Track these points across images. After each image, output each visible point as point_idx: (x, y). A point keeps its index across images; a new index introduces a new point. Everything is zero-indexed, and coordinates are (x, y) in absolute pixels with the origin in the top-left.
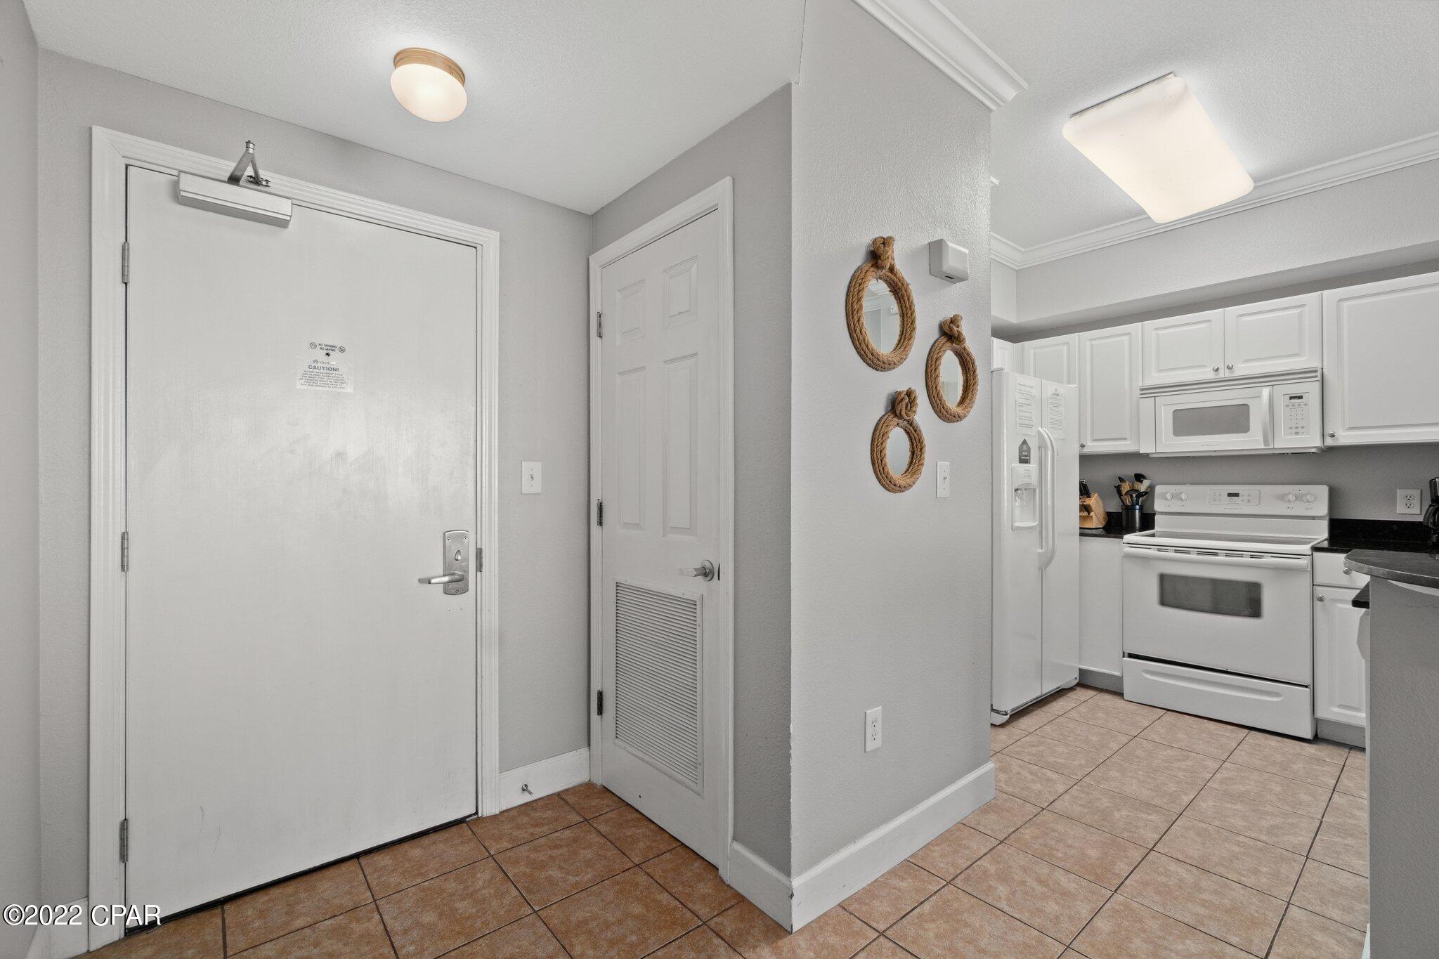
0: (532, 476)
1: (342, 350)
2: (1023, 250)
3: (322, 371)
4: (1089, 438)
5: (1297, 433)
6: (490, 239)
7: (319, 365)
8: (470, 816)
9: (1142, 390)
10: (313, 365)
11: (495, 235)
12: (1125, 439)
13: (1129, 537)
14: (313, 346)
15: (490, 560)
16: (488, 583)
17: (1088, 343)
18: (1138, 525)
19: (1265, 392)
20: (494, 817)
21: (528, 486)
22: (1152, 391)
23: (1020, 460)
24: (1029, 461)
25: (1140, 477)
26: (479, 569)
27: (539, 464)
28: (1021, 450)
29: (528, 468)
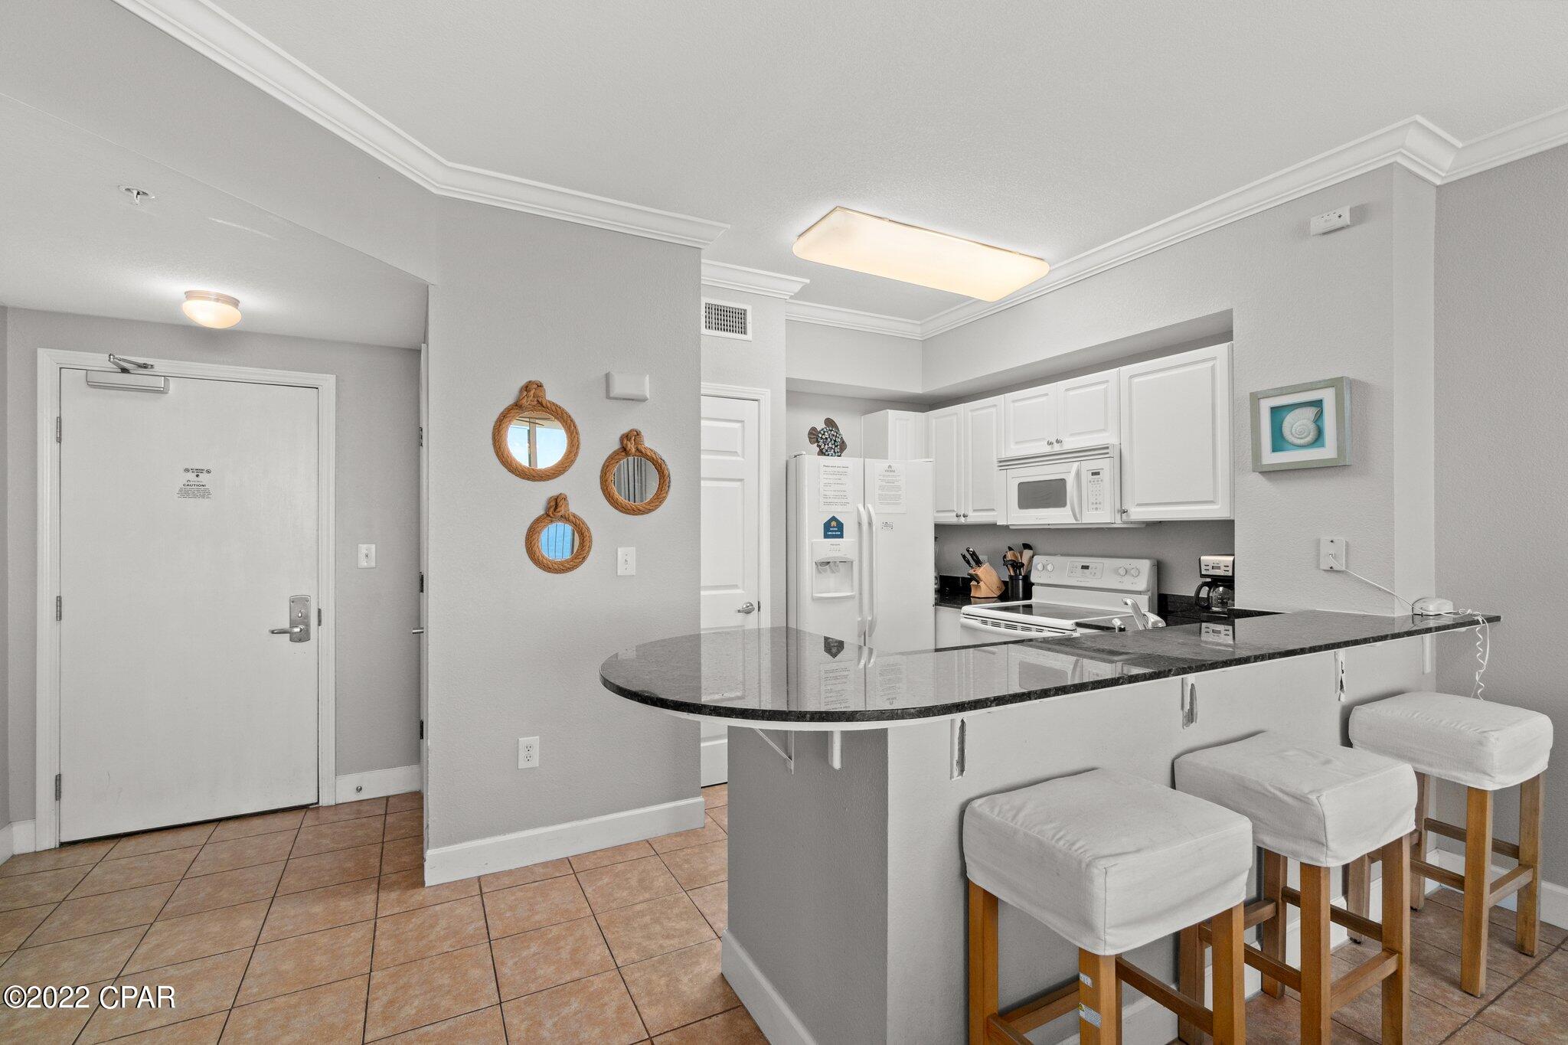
0: (367, 554)
1: (208, 472)
2: (919, 323)
3: (193, 487)
4: (970, 508)
5: (1097, 509)
6: (328, 382)
7: (191, 483)
8: (312, 804)
9: (1000, 462)
10: (187, 483)
11: (331, 379)
12: (994, 510)
13: (966, 609)
14: (187, 470)
15: (328, 618)
16: (324, 635)
17: (970, 414)
18: (1021, 596)
19: (1076, 465)
20: (329, 807)
21: (363, 563)
22: (1006, 463)
23: (826, 536)
24: (841, 536)
25: (1027, 546)
26: (319, 624)
27: (373, 546)
28: (827, 526)
29: (363, 548)
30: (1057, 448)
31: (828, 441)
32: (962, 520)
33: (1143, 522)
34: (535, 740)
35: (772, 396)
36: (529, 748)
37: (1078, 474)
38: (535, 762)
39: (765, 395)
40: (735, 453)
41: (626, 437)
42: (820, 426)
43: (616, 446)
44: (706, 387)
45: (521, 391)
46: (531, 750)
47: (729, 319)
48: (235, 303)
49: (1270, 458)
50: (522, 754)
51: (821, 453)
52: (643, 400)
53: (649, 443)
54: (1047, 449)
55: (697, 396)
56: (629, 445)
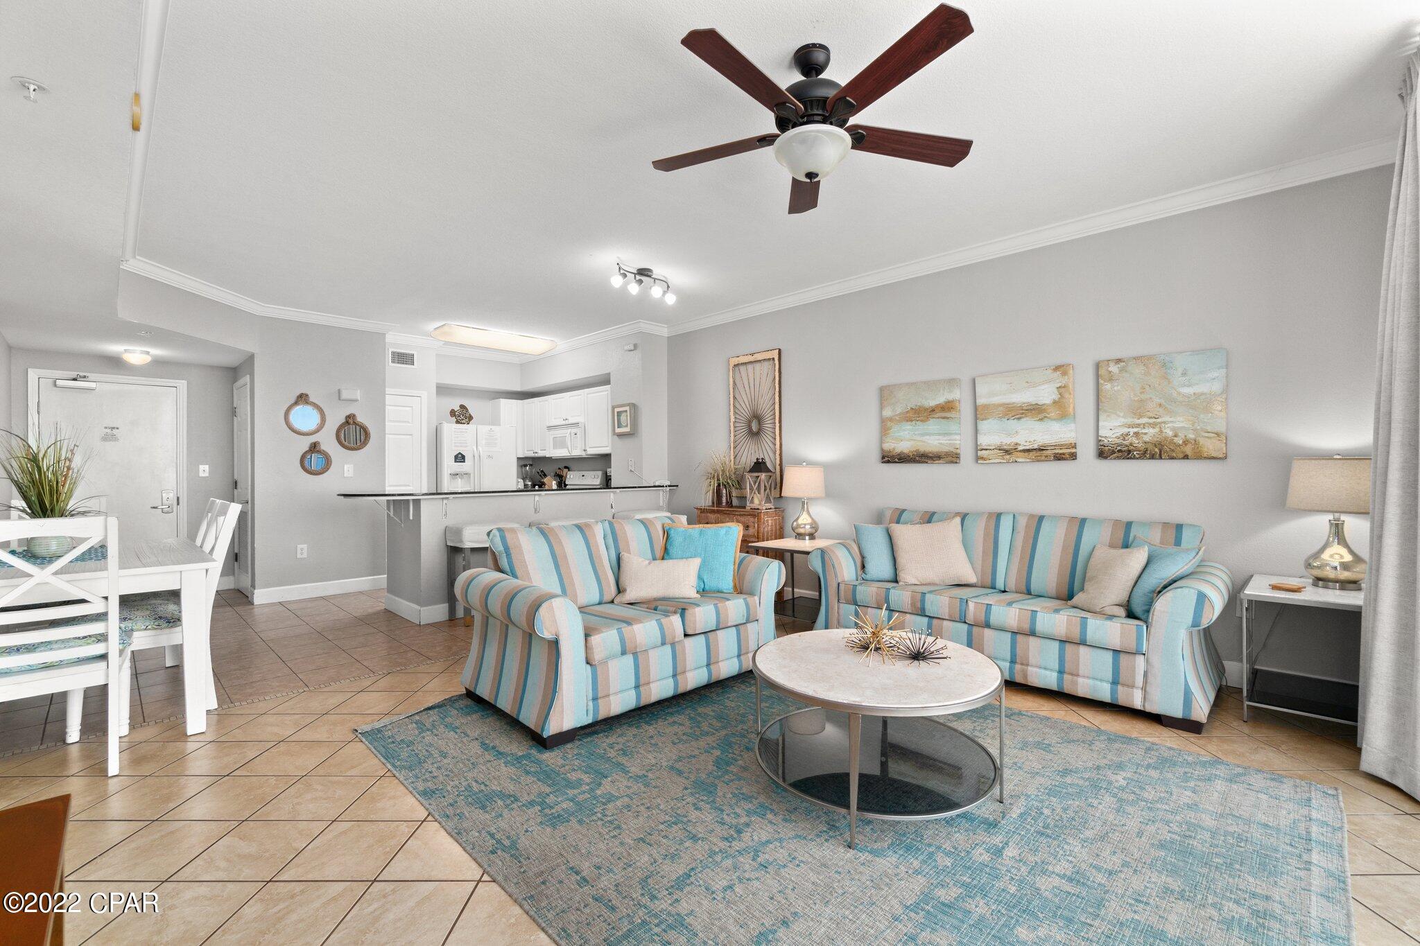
0: (204, 470)
1: (117, 428)
3: (109, 436)
4: (539, 450)
5: (576, 449)
6: (182, 384)
7: (108, 434)
9: (546, 427)
10: (106, 434)
11: (186, 382)
12: (546, 450)
14: (106, 428)
15: (183, 501)
16: (181, 510)
19: (569, 430)
21: (202, 474)
22: (550, 428)
23: (456, 462)
24: (464, 462)
25: (566, 467)
26: (178, 504)
27: (207, 466)
28: (456, 457)
29: (202, 467)
30: (567, 422)
31: (462, 416)
32: (536, 455)
33: (599, 455)
34: (305, 546)
35: (427, 395)
36: (302, 549)
37: (570, 434)
38: (305, 555)
39: (424, 394)
40: (408, 422)
41: (348, 417)
42: (457, 408)
43: (344, 421)
44: (388, 390)
45: (298, 397)
46: (303, 550)
47: (404, 358)
48: (148, 353)
49: (618, 430)
50: (299, 551)
51: (458, 422)
52: (357, 400)
53: (360, 419)
54: (564, 423)
55: (384, 394)
56: (350, 420)
